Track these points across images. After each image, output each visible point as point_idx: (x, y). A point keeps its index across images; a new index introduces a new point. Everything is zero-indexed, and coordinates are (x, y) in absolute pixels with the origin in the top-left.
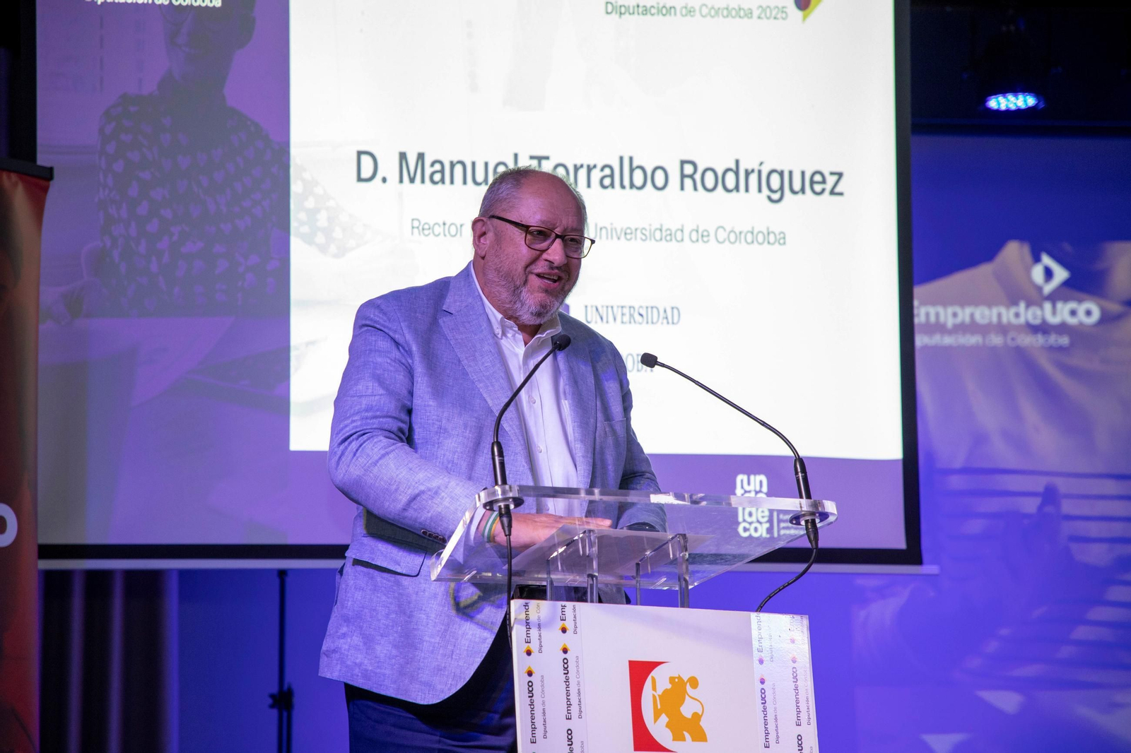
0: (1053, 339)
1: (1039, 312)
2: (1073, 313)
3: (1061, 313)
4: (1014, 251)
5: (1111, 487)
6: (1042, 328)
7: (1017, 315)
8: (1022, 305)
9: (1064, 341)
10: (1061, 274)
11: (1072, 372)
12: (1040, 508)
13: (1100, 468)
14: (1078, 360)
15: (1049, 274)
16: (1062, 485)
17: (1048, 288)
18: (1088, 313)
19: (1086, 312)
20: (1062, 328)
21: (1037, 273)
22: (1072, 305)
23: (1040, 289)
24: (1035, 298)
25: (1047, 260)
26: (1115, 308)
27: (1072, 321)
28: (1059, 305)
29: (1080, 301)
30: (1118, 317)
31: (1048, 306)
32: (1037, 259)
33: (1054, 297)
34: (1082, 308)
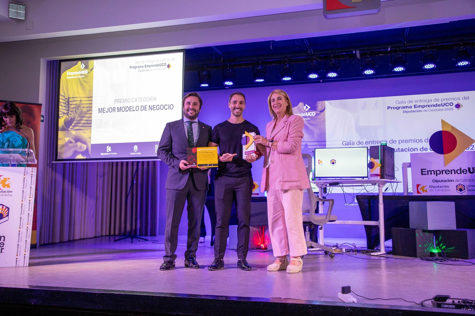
0: (307, 119)
1: (305, 114)
2: (311, 114)
3: (309, 114)
4: (301, 104)
5: (316, 143)
6: (306, 117)
7: (301, 115)
8: (302, 113)
9: (309, 119)
10: (309, 107)
11: (310, 124)
12: (304, 148)
13: (315, 141)
14: (311, 122)
15: (307, 107)
16: (308, 144)
17: (306, 110)
18: (314, 114)
19: (313, 114)
20: (309, 117)
21: (305, 107)
22: (311, 113)
23: (305, 110)
24: (304, 112)
25: (306, 105)
26: (318, 112)
27: (311, 115)
28: (308, 113)
29: (312, 112)
30: (319, 114)
31: (306, 113)
32: (305, 105)
33: (307, 112)
34: (312, 113)
